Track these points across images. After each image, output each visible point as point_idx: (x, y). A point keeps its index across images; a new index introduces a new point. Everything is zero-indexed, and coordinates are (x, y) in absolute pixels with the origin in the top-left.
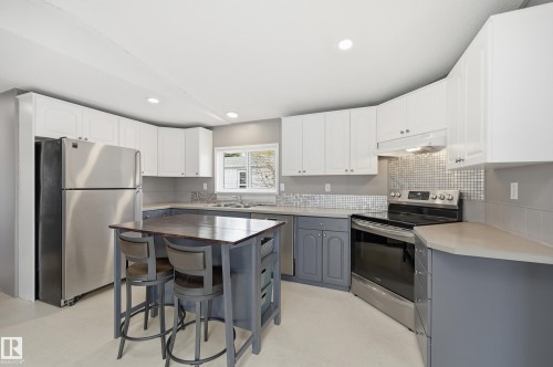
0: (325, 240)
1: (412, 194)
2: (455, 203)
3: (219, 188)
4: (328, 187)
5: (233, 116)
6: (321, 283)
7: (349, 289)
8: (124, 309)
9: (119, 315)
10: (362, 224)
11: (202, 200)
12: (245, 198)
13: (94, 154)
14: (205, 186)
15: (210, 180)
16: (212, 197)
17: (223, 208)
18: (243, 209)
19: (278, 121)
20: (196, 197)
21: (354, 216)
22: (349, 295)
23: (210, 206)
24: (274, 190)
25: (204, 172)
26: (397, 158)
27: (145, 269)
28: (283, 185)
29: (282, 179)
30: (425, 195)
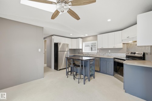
0: (107, 64)
1: (132, 53)
2: (142, 55)
3: (84, 51)
4: (110, 51)
5: (87, 35)
6: (106, 74)
7: (113, 75)
8: (68, 71)
9: (67, 72)
10: (117, 60)
11: (80, 54)
12: (89, 53)
13: (61, 45)
14: (81, 51)
15: (82, 49)
16: (82, 53)
17: (84, 55)
18: (89, 56)
19: (96, 36)
20: (79, 53)
21: (114, 58)
22: (113, 77)
23: (82, 55)
24: (96, 52)
25: (81, 48)
26: (129, 44)
27: (71, 64)
28: (98, 51)
29: (98, 49)
30: (135, 53)
